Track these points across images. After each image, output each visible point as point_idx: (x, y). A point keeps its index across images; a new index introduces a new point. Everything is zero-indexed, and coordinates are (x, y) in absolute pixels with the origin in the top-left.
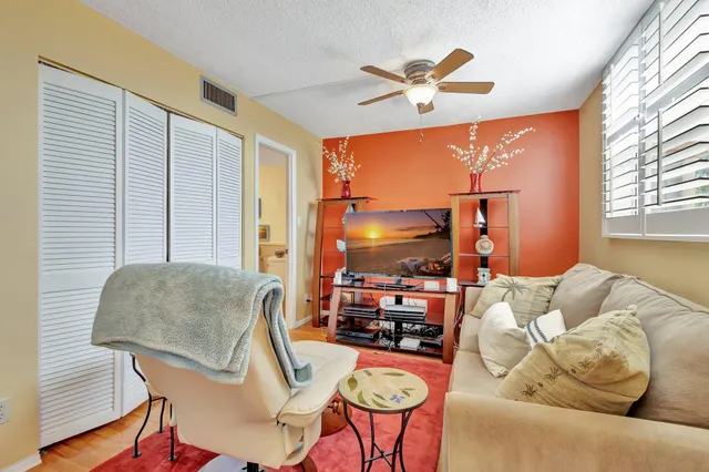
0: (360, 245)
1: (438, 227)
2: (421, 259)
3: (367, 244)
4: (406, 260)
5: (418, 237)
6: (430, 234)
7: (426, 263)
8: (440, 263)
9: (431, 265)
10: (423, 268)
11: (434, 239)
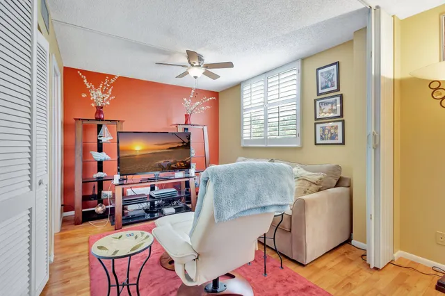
0: (127, 155)
1: (184, 142)
2: (172, 161)
3: (134, 154)
4: (162, 162)
5: (170, 148)
6: (178, 147)
7: (175, 163)
8: (184, 162)
9: (178, 164)
10: (173, 166)
11: (181, 150)
